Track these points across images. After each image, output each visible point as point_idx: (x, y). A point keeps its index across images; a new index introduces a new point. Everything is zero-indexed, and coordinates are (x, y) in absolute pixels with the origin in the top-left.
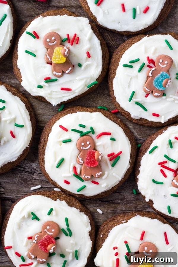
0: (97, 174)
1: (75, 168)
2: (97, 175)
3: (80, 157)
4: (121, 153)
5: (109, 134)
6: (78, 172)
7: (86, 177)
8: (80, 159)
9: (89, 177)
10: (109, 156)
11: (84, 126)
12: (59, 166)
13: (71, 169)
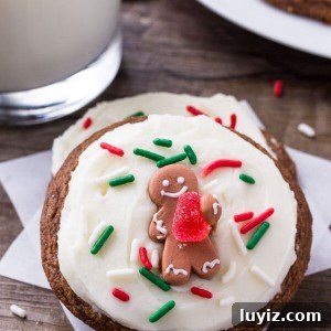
0: (207, 264)
1: (143, 252)
2: (208, 267)
3: (158, 218)
4: (270, 212)
5: (236, 164)
6: (154, 261)
7: (176, 272)
8: (159, 222)
9: (185, 273)
10: (238, 219)
11: (167, 144)
12: (98, 248)
13: (134, 254)
